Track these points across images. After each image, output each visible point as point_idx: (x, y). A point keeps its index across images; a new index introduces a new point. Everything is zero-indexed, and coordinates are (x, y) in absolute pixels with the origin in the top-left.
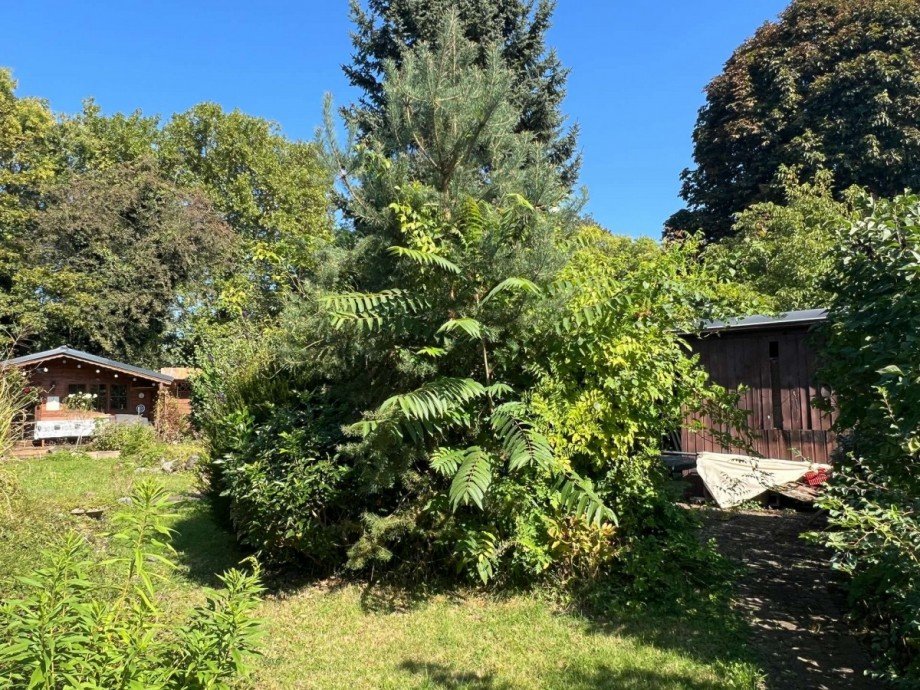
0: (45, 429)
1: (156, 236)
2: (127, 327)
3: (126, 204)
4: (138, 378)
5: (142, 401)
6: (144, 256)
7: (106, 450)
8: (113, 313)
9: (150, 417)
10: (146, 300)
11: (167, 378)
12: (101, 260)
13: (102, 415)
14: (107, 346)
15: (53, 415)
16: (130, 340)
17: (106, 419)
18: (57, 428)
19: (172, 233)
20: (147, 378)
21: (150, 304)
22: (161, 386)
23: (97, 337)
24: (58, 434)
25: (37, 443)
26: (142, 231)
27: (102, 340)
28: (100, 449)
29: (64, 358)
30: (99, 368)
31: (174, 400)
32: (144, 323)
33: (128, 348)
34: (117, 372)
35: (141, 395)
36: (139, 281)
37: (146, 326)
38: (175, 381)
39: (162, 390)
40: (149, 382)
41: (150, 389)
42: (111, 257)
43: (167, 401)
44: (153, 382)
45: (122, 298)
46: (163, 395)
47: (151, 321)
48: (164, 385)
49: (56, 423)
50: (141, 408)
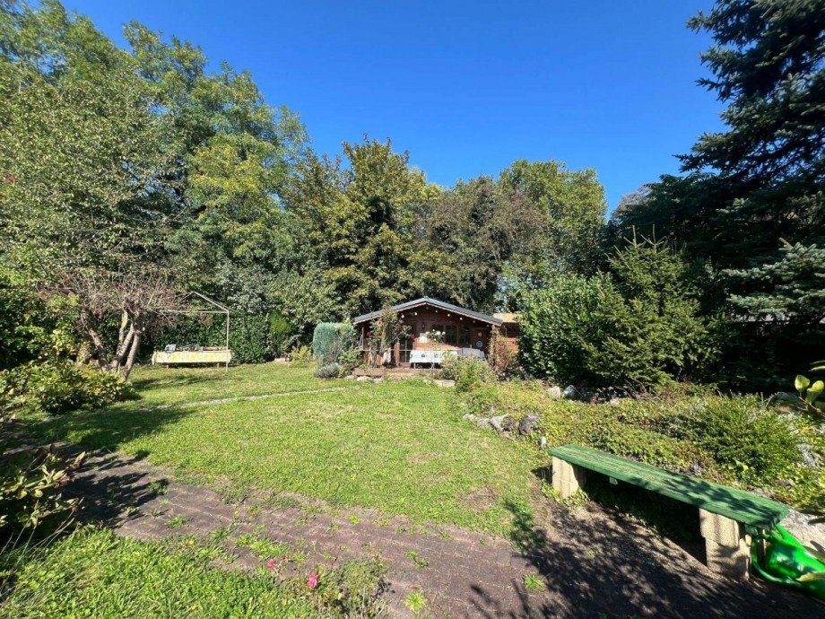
0: (416, 356)
1: (490, 225)
2: (472, 288)
3: (470, 206)
4: (476, 320)
5: (481, 339)
6: (483, 240)
7: (449, 379)
8: (465, 280)
9: (485, 350)
10: (484, 269)
11: (498, 321)
12: (455, 244)
13: (452, 348)
14: (461, 301)
15: (423, 346)
16: (476, 298)
17: (454, 351)
18: (423, 356)
19: (501, 221)
20: (483, 320)
21: (487, 272)
22: (493, 327)
23: (454, 295)
24: (425, 360)
25: (412, 366)
26: (481, 224)
27: (458, 297)
28: (445, 378)
29: (426, 305)
30: (449, 312)
31: (503, 339)
32: (483, 285)
33: (473, 302)
34: (461, 316)
35: (480, 334)
36: (480, 257)
37: (485, 287)
38: (504, 324)
39: (495, 331)
40: (485, 324)
41: (486, 329)
42: (463, 244)
43: (498, 339)
44: (488, 324)
45: (467, 269)
46: (495, 334)
47: (488, 284)
48: (496, 326)
49: (423, 352)
50: (480, 344)
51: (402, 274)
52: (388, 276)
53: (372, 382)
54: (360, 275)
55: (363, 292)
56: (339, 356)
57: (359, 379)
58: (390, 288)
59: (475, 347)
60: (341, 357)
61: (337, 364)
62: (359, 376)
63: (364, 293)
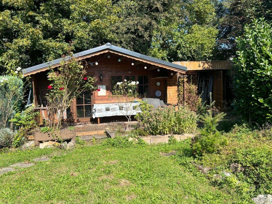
4: (149, 66)
5: (159, 88)
15: (102, 98)
18: (108, 110)
20: (168, 69)
29: (108, 53)
35: (158, 84)
41: (165, 79)
44: (172, 72)
49: (107, 105)
50: (159, 93)
51: (66, 24)
52: (51, 25)
53: (60, 148)
54: (17, 21)
55: (24, 42)
56: (9, 118)
57: (42, 146)
58: (54, 39)
59: (154, 97)
60: (13, 120)
61: (8, 130)
62: (41, 142)
63: (25, 44)
